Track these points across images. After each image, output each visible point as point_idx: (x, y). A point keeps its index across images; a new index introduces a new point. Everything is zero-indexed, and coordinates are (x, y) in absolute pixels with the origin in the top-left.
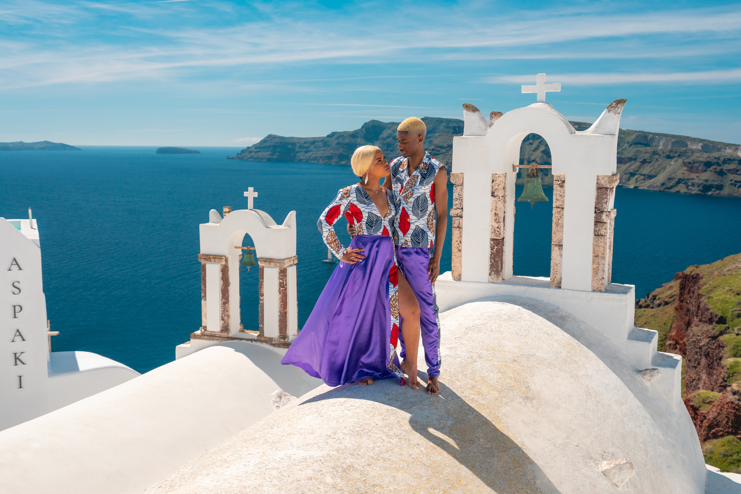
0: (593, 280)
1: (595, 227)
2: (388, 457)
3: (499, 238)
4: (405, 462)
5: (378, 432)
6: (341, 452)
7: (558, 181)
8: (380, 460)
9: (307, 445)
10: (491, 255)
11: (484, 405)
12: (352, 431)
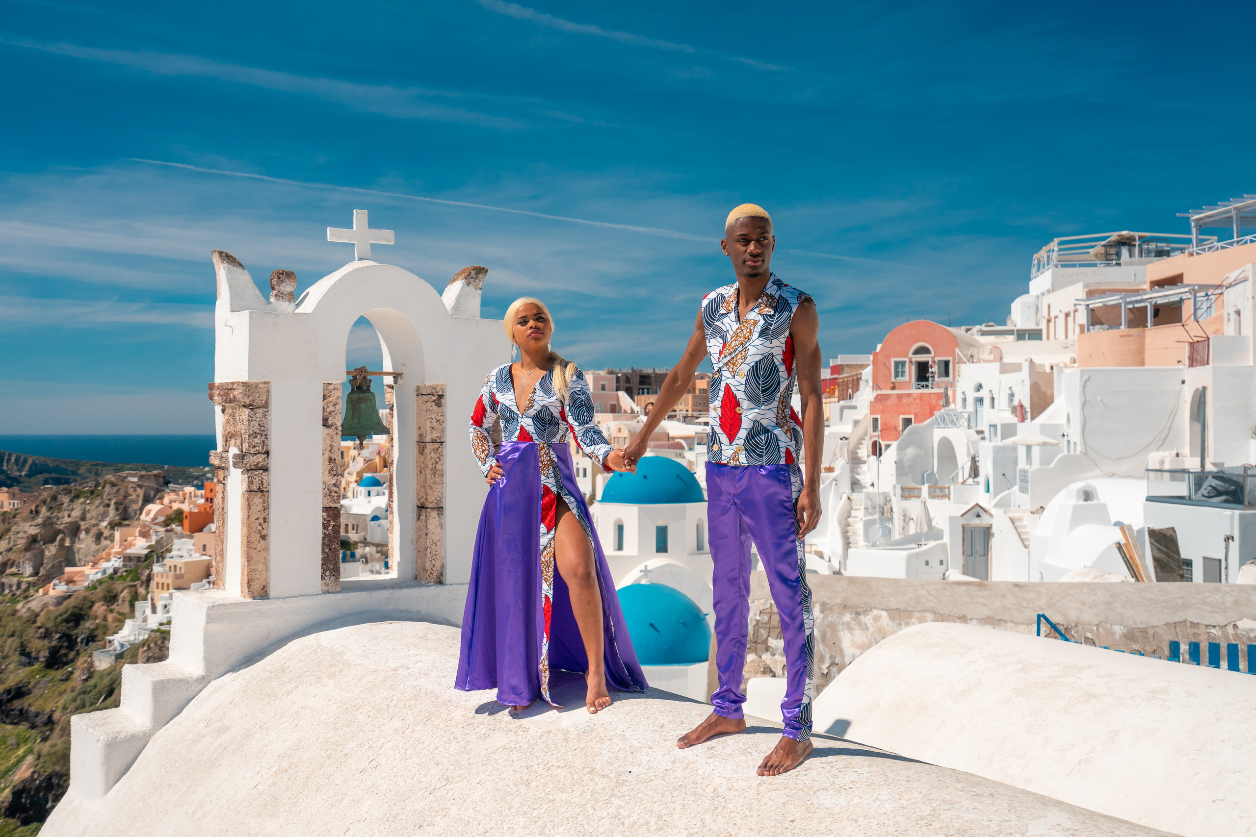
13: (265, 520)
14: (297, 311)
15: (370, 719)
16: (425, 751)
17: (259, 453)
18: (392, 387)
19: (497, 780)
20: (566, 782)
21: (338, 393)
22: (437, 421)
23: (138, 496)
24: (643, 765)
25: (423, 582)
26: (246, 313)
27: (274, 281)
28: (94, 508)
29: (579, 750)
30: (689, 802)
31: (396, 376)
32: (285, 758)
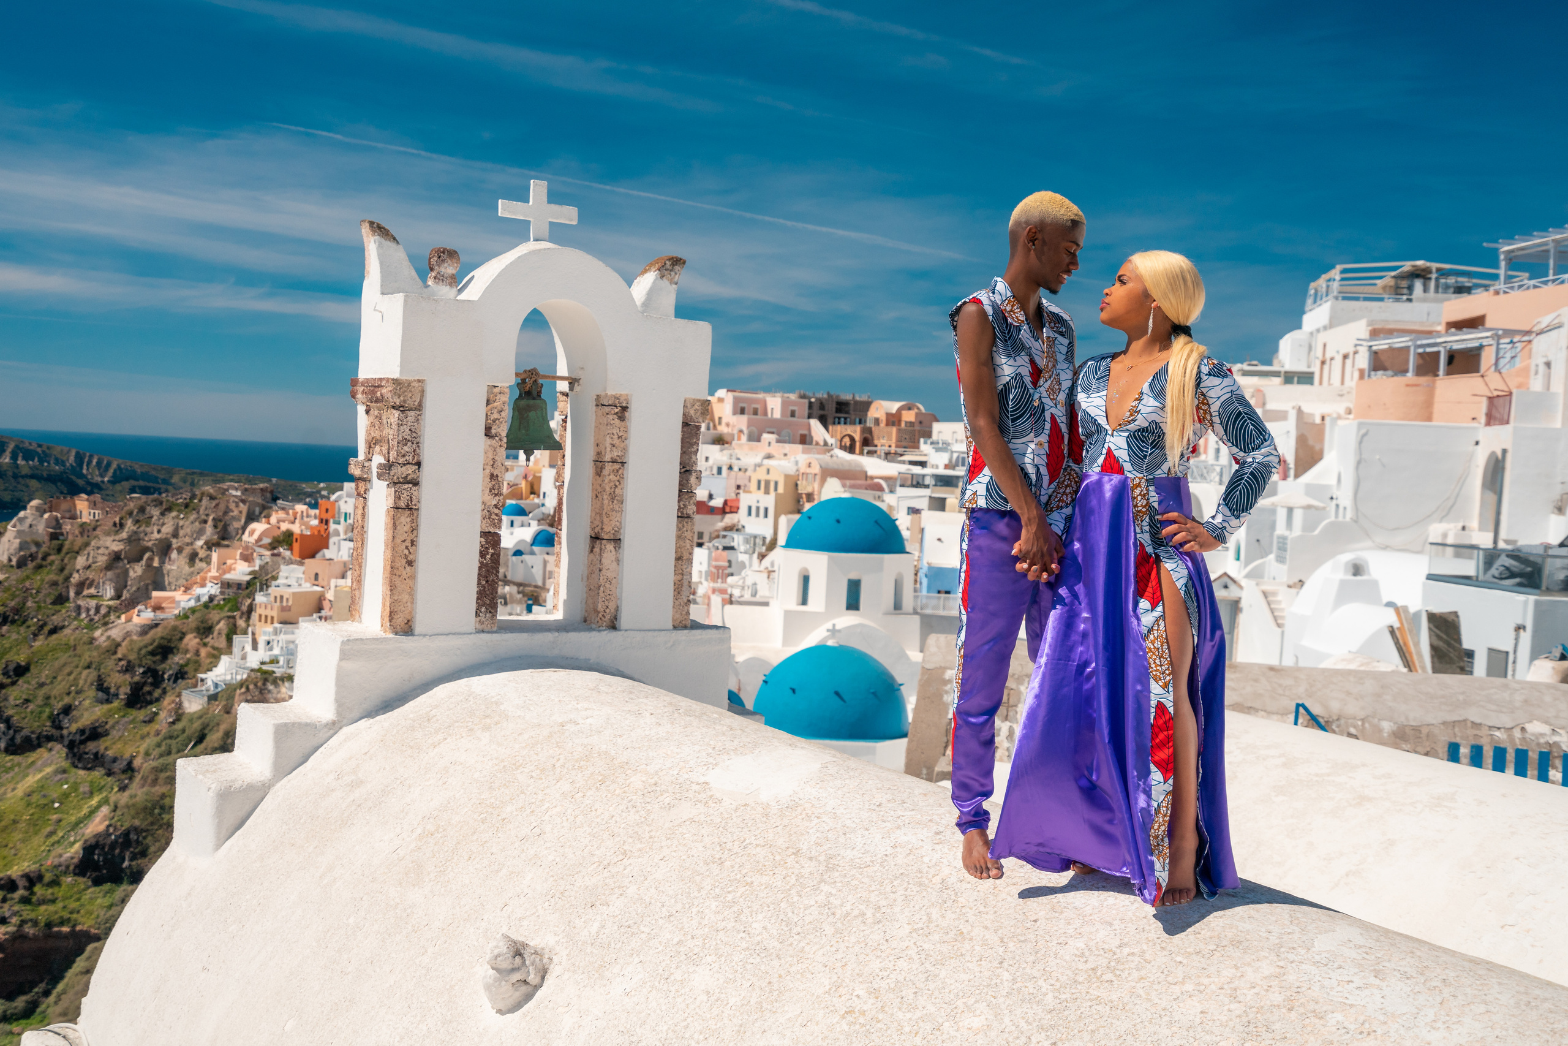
13: (413, 543)
14: (459, 298)
15: (532, 780)
16: (598, 820)
17: (408, 463)
18: (567, 395)
19: (684, 857)
20: (766, 864)
21: (505, 398)
22: (619, 437)
23: (241, 512)
24: (858, 848)
25: (594, 626)
26: (400, 297)
27: (434, 261)
28: (188, 525)
29: (781, 827)
30: (912, 894)
31: (573, 382)
32: (431, 820)
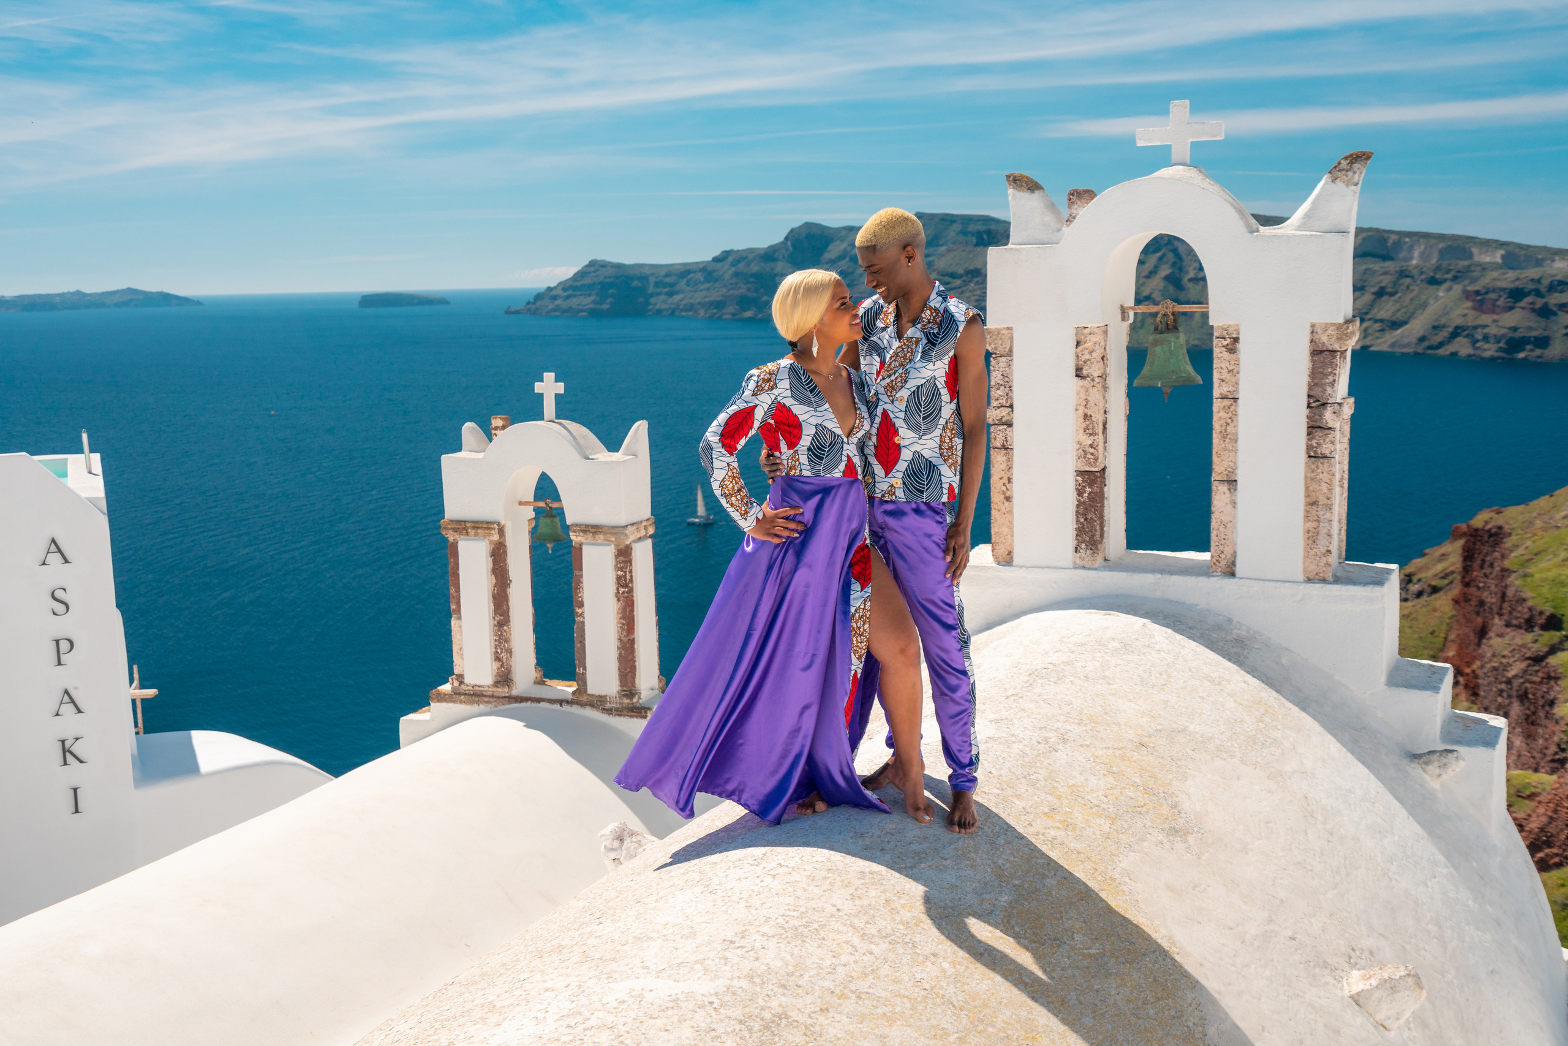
0: (1306, 557)
1: (1309, 440)
2: (866, 990)
3: (1094, 469)
4: (905, 1000)
5: (841, 928)
6: (757, 980)
7: (1224, 338)
8: (849, 998)
9: (679, 965)
10: (1078, 506)
11: (1079, 853)
12: (783, 928)
17: (1002, 406)
